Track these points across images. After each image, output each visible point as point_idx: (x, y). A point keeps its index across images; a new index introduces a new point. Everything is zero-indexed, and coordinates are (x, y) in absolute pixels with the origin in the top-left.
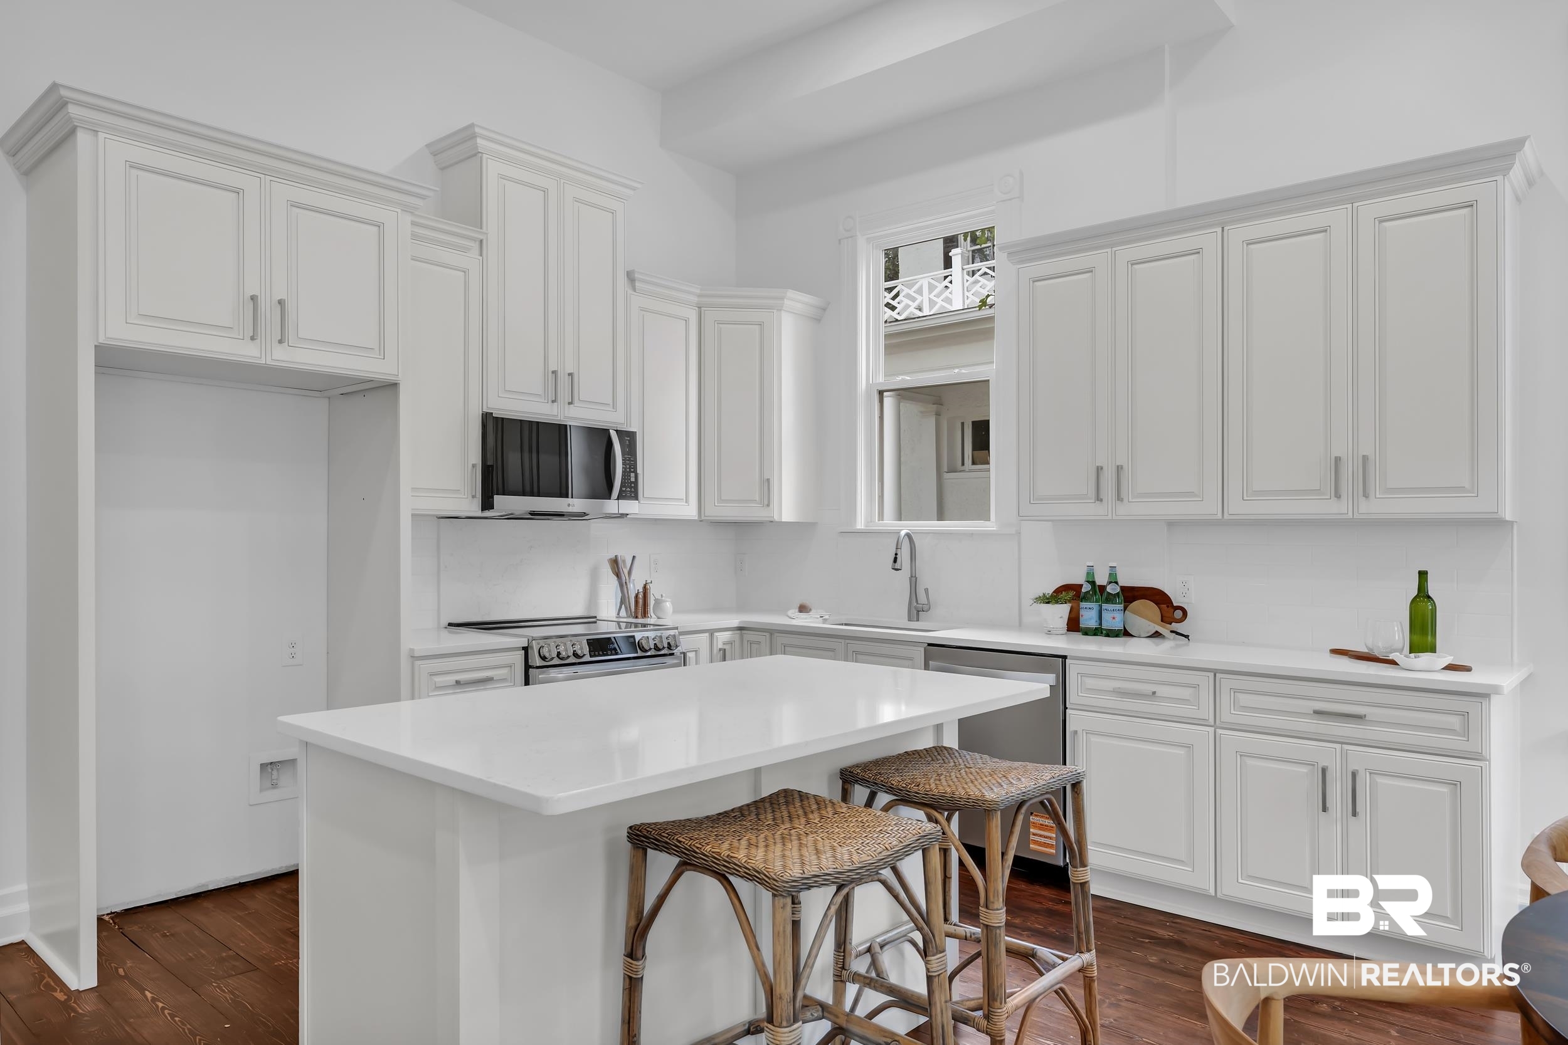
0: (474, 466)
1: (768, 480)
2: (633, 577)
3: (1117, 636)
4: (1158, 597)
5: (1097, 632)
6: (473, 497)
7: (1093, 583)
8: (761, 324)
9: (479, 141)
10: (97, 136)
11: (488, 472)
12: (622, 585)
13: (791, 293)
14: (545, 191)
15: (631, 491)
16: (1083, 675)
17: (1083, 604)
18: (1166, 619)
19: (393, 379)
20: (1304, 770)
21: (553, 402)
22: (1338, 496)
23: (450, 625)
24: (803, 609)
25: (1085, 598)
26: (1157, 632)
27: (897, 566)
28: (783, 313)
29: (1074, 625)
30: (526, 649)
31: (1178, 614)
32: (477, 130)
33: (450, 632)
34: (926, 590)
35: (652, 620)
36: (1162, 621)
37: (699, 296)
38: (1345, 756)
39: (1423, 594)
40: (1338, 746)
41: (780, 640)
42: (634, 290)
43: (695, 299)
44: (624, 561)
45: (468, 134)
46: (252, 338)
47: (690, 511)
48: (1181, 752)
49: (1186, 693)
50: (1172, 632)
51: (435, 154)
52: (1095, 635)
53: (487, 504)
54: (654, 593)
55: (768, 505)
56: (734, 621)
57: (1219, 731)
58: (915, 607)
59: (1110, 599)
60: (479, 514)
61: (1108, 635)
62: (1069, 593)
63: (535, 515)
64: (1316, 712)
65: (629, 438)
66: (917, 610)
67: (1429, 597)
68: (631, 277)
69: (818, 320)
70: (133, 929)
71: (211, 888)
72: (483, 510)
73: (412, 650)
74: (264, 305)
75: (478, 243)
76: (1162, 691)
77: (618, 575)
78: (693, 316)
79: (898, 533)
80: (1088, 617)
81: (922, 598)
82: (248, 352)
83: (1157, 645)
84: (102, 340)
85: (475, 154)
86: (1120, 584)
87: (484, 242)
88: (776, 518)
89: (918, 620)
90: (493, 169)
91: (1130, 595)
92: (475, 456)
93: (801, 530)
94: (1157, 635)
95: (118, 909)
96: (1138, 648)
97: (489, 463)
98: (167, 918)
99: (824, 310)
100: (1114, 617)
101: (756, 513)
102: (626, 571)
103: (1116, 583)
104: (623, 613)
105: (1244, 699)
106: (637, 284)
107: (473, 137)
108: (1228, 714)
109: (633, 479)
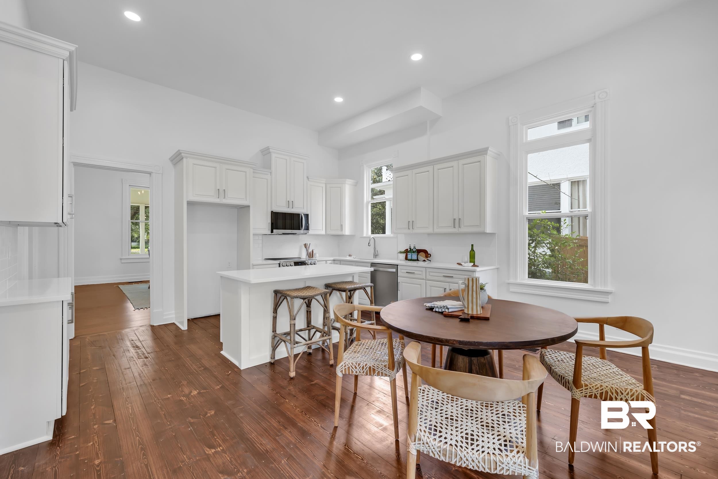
0: (269, 223)
1: (342, 225)
2: (310, 248)
3: (415, 261)
4: (425, 251)
5: (411, 260)
6: (269, 230)
7: (410, 248)
8: (340, 187)
9: (270, 150)
10: (187, 159)
11: (272, 224)
12: (307, 250)
13: (347, 180)
14: (286, 160)
15: (307, 228)
16: (401, 269)
17: (408, 253)
18: (427, 257)
19: (249, 205)
20: (442, 289)
21: (288, 208)
22: (454, 227)
23: (265, 259)
24: (350, 256)
25: (409, 252)
26: (424, 260)
27: (369, 245)
28: (346, 185)
29: (406, 259)
30: (279, 264)
31: (429, 255)
32: (270, 147)
33: (265, 261)
34: (377, 251)
35: (314, 258)
36: (426, 257)
37: (326, 181)
38: (449, 285)
39: (472, 250)
40: (448, 284)
41: (342, 262)
42: (309, 180)
43: (325, 182)
44: (308, 245)
45: (268, 149)
46: (218, 198)
47: (323, 232)
48: (419, 286)
49: (420, 273)
50: (427, 260)
51: (262, 152)
52: (411, 261)
53: (272, 232)
54: (314, 252)
55: (342, 231)
56: (332, 259)
57: (426, 281)
58: (375, 255)
59: (414, 252)
60: (271, 234)
61: (413, 261)
62: (406, 252)
63: (284, 234)
64: (444, 276)
65: (307, 216)
66: (376, 256)
67: (473, 250)
68: (308, 178)
69: (356, 186)
70: (195, 321)
71: (212, 315)
72: (271, 233)
73: (253, 264)
74: (220, 191)
75: (270, 173)
76: (416, 272)
77: (306, 248)
78: (324, 186)
79: (370, 237)
80: (409, 257)
81: (377, 253)
82: (217, 201)
83: (424, 263)
84: (188, 200)
85: (270, 153)
86: (416, 249)
87: (272, 172)
88: (344, 234)
89: (376, 258)
90: (274, 156)
91: (419, 251)
92: (269, 221)
93: (351, 237)
94: (424, 261)
95: (192, 318)
96: (421, 264)
97: (273, 222)
98: (202, 320)
99: (357, 183)
100: (414, 256)
101: (339, 233)
102: (308, 247)
103: (415, 248)
104: (307, 257)
105: (431, 274)
106: (309, 179)
107: (269, 149)
108: (429, 277)
109: (308, 225)
